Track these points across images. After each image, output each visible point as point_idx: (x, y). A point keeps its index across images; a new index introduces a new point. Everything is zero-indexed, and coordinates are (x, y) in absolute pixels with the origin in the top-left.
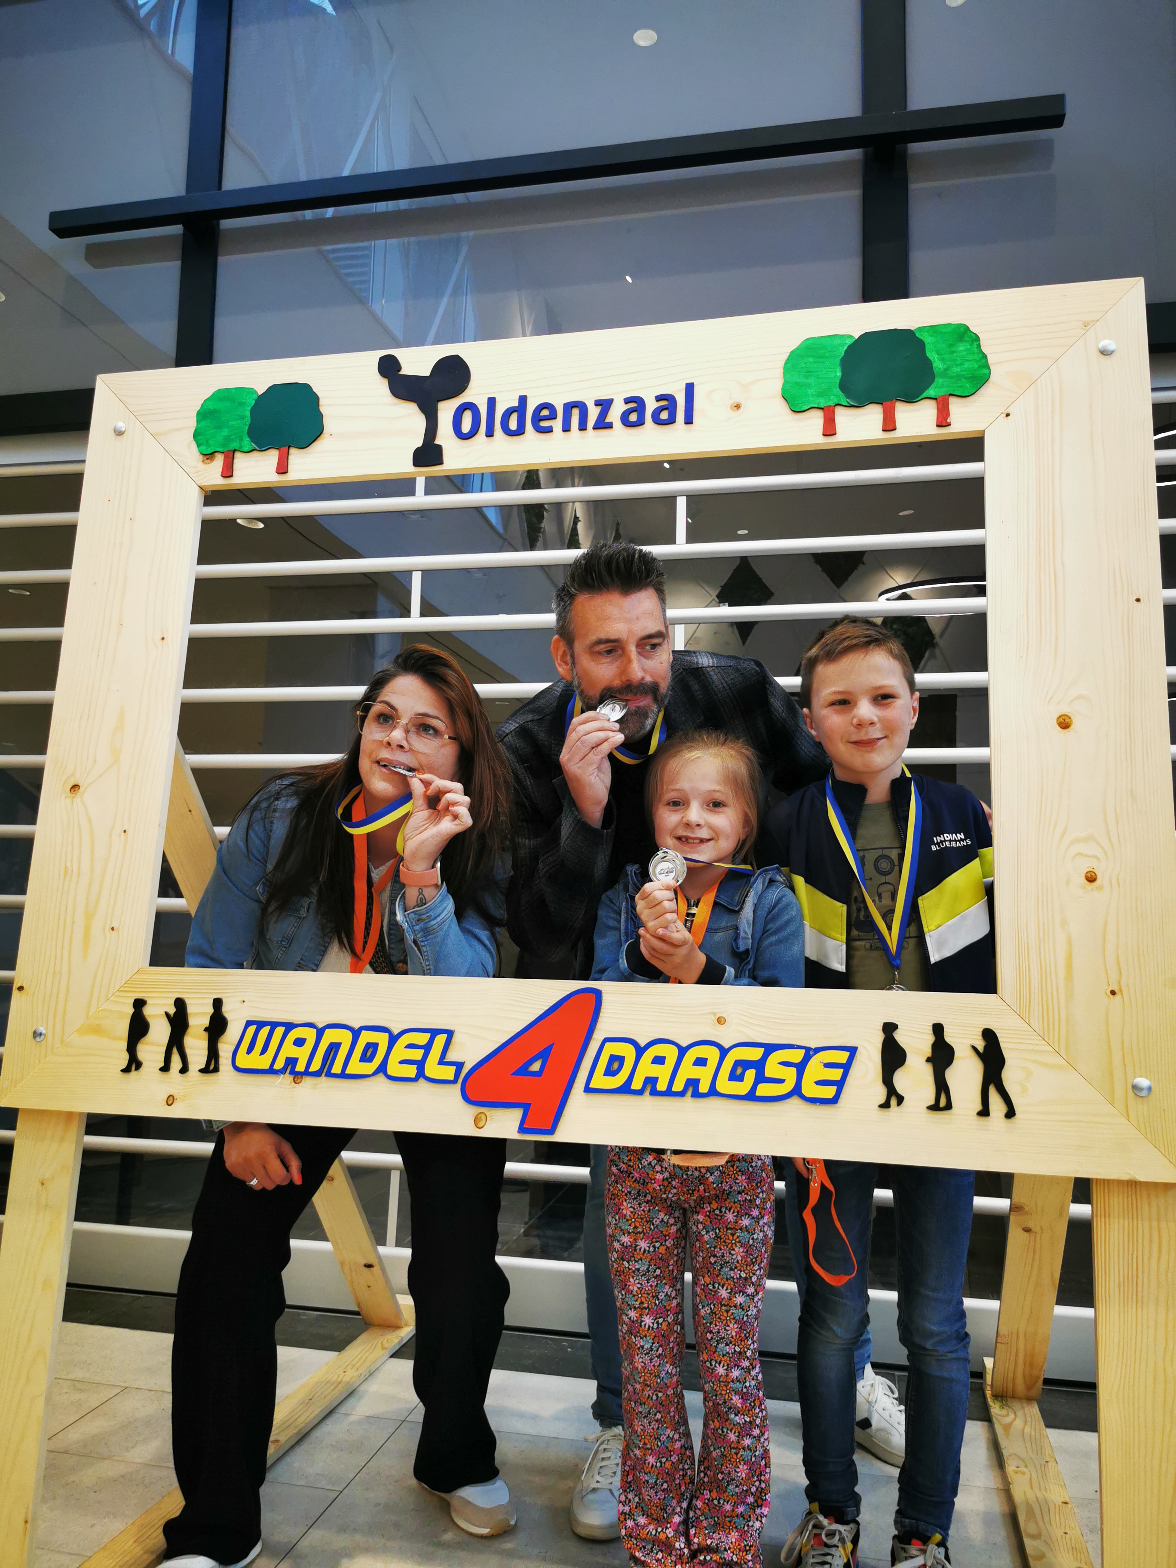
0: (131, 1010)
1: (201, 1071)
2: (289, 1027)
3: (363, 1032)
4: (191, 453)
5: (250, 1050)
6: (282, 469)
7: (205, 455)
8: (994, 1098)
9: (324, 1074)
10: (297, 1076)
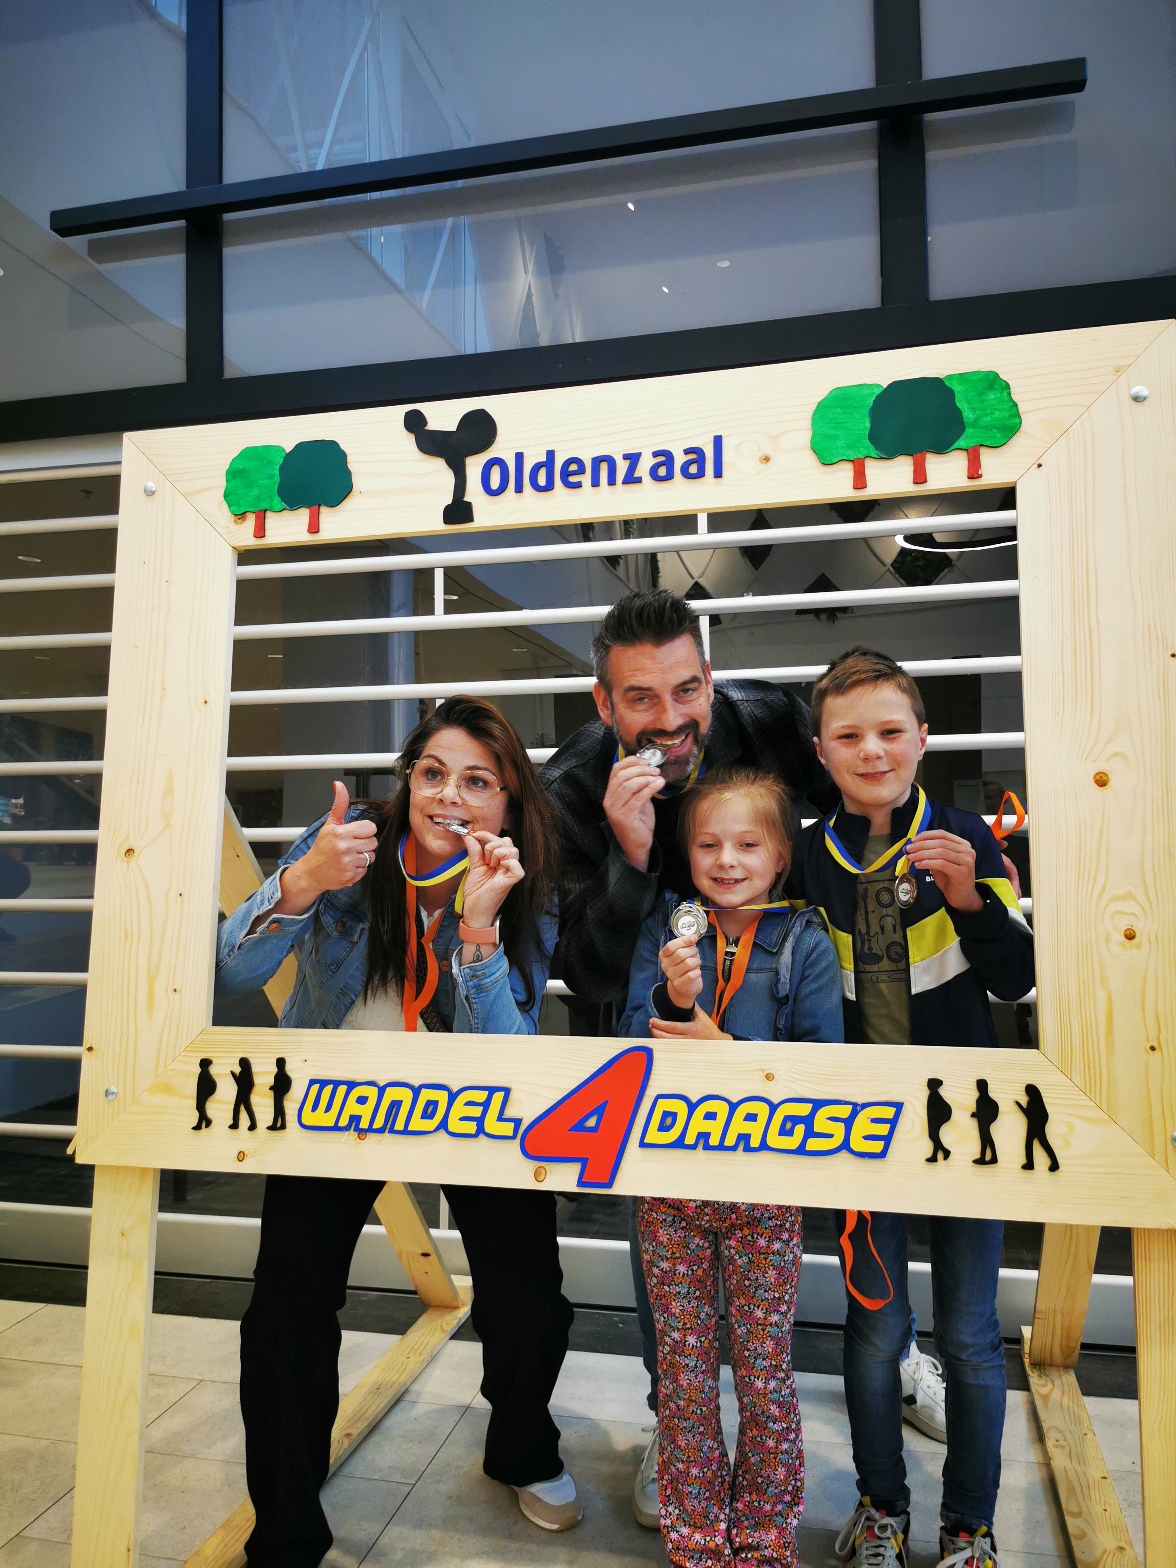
0: (199, 1070)
1: (269, 1128)
2: (352, 1085)
3: (424, 1091)
4: (223, 514)
5: (315, 1108)
6: (314, 528)
7: (236, 515)
8: (1039, 1153)
9: (387, 1131)
10: (361, 1133)
